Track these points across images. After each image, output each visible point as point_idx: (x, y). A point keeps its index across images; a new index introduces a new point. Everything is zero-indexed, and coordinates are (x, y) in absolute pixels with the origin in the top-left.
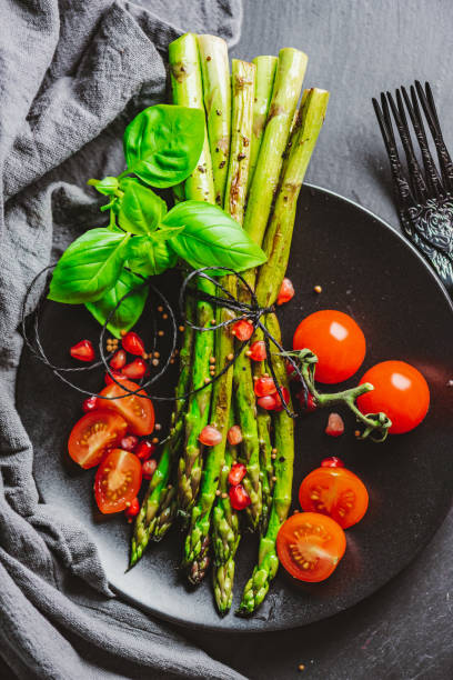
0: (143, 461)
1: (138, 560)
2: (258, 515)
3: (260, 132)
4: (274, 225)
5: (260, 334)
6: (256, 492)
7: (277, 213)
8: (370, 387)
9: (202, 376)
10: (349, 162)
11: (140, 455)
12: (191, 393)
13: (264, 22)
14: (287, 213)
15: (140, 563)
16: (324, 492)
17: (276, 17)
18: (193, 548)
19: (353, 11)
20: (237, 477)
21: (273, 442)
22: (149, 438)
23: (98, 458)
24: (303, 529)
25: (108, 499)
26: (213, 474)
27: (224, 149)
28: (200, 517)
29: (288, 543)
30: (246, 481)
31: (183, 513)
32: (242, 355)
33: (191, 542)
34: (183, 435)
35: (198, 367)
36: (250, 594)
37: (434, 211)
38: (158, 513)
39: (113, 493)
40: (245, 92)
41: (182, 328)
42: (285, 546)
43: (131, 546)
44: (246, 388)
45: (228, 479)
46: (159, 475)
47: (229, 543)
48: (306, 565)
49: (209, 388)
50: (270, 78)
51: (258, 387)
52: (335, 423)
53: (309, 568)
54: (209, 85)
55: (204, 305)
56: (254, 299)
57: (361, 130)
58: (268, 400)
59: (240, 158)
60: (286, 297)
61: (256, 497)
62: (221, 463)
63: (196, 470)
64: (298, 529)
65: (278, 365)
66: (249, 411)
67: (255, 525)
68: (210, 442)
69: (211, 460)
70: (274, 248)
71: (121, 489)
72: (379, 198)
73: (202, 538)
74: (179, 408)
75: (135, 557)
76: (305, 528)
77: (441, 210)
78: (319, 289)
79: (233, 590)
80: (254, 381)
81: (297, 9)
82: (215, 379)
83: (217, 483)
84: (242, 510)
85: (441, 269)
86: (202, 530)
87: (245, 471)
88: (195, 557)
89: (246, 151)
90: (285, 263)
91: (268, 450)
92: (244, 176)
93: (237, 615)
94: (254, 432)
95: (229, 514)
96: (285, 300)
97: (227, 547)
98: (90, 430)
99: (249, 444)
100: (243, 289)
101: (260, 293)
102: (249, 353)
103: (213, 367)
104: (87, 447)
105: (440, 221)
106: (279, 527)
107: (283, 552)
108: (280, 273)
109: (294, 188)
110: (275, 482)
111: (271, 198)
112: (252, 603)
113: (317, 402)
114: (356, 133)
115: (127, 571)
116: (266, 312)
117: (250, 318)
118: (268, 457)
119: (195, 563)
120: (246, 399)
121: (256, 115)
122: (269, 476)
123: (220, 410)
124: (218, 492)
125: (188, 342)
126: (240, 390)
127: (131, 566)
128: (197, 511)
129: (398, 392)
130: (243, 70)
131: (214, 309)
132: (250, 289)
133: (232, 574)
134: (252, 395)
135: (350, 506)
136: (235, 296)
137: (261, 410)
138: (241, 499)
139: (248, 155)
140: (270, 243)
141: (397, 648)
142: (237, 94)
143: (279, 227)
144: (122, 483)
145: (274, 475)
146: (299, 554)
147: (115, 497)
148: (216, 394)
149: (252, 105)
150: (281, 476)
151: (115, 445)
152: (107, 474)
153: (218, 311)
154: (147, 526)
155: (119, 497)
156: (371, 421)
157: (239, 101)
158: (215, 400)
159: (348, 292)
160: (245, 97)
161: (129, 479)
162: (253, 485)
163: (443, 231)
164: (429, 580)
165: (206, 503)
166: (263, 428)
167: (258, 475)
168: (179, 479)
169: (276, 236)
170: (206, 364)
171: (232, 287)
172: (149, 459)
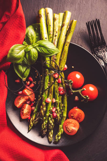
0: (32, 107)
1: (31, 130)
2: (59, 119)
3: (60, 30)
5: (60, 76)
6: (58, 114)
7: (64, 48)
8: (85, 89)
9: (47, 86)
10: (80, 38)
11: (31, 105)
12: (44, 91)
13: (60, 6)
14: (66, 48)
16: (74, 114)
17: (63, 5)
18: (43, 127)
19: (81, 4)
20: (54, 110)
21: (62, 102)
22: (33, 102)
23: (21, 106)
25: (23, 115)
26: (49, 109)
27: (52, 33)
28: (45, 120)
29: (66, 126)
30: (56, 111)
31: (42, 119)
33: (43, 125)
34: (42, 101)
35: (45, 84)
36: (57, 138)
37: (100, 50)
38: (35, 119)
39: (25, 114)
40: (57, 21)
41: (41, 76)
43: (29, 127)
45: (52, 111)
46: (36, 110)
47: (52, 126)
48: (70, 131)
49: (48, 89)
50: (62, 18)
51: (60, 90)
52: (76, 98)
53: (71, 132)
54: (48, 19)
55: (47, 70)
56: (59, 68)
57: (83, 31)
58: (61, 92)
59: (56, 36)
60: (66, 69)
61: (58, 115)
64: (68, 123)
65: (64, 84)
66: (57, 95)
67: (58, 122)
68: (48, 102)
69: (48, 106)
70: (63, 57)
71: (27, 113)
73: (46, 124)
74: (40, 94)
76: (70, 122)
77: (101, 49)
78: (73, 67)
79: (53, 137)
80: (58, 88)
81: (68, 3)
82: (49, 87)
83: (49, 112)
85: (101, 63)
86: (46, 123)
87: (56, 109)
88: (44, 129)
89: (57, 34)
90: (66, 61)
91: (61, 104)
92: (56, 40)
93: (54, 143)
94: (58, 100)
95: (52, 119)
98: (20, 99)
99: (57, 103)
100: (56, 66)
102: (57, 81)
103: (49, 84)
104: (19, 102)
105: (101, 52)
106: (64, 122)
107: (65, 128)
108: (64, 63)
109: (68, 43)
111: (63, 45)
112: (57, 140)
113: (72, 92)
114: (81, 31)
115: (28, 132)
116: (61, 72)
117: (58, 73)
118: (61, 106)
119: (44, 131)
121: (59, 26)
122: (61, 110)
123: (50, 94)
124: (50, 114)
125: (43, 79)
126: (55, 90)
128: (45, 118)
129: (91, 91)
130: (56, 16)
131: (49, 70)
132: (58, 66)
133: (52, 134)
134: (58, 91)
135: (80, 117)
136: (54, 68)
137: (60, 95)
138: (55, 115)
139: (57, 35)
140: (63, 55)
142: (55, 21)
143: (65, 52)
144: (27, 112)
145: (62, 110)
146: (68, 129)
147: (25, 115)
148: (50, 90)
149: (58, 24)
150: (64, 110)
151: (25, 103)
152: (23, 110)
154: (32, 122)
155: (26, 115)
156: (85, 97)
157: (55, 23)
158: (49, 92)
160: (57, 22)
161: (28, 111)
162: (58, 112)
163: (101, 54)
164: (98, 135)
165: (47, 116)
166: (60, 99)
167: (59, 110)
168: (41, 111)
169: (64, 54)
170: (47, 84)
171: (54, 66)
172: (33, 106)
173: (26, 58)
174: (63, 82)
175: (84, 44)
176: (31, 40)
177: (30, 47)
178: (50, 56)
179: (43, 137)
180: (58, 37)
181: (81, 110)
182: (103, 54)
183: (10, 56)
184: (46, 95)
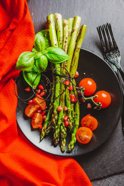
0: (43, 116)
1: (42, 139)
2: (71, 128)
3: (70, 36)
4: (74, 58)
5: (71, 84)
6: (71, 122)
7: (75, 54)
8: (97, 96)
9: (57, 94)
10: (91, 44)
11: (42, 114)
12: (55, 98)
13: (70, 11)
14: (77, 55)
15: (43, 140)
16: (87, 122)
17: (73, 9)
18: (56, 136)
19: (91, 8)
20: (66, 118)
21: (75, 110)
22: (45, 111)
23: (32, 115)
24: (82, 131)
26: (60, 118)
27: (61, 40)
28: (57, 128)
29: (78, 134)
30: (68, 120)
31: (53, 127)
32: (67, 89)
33: (55, 134)
34: (53, 109)
35: (56, 92)
36: (70, 147)
37: (112, 55)
38: (47, 128)
40: (66, 26)
41: (52, 83)
42: (78, 135)
43: (40, 136)
44: (68, 97)
45: (64, 119)
46: (47, 119)
47: (64, 135)
48: (83, 140)
49: (59, 97)
50: (72, 23)
51: (71, 97)
52: (89, 105)
53: (84, 141)
54: (57, 25)
55: (58, 77)
56: (70, 75)
57: (94, 36)
58: (73, 100)
59: (66, 42)
60: (77, 75)
61: (71, 124)
62: (62, 115)
63: (56, 117)
64: (81, 131)
65: (75, 92)
66: (69, 102)
67: (70, 130)
68: (60, 110)
69: (60, 114)
70: (74, 63)
72: (99, 52)
73: (58, 133)
74: (52, 102)
75: (41, 139)
76: (83, 131)
77: (113, 54)
78: (85, 74)
79: (65, 146)
80: (70, 95)
81: (78, 7)
82: (61, 95)
83: (61, 120)
84: (67, 127)
85: (114, 68)
86: (58, 131)
87: (68, 117)
88: (56, 138)
89: (67, 40)
90: (77, 67)
91: (73, 112)
92: (67, 46)
93: (67, 152)
94: (70, 108)
95: (64, 127)
96: (77, 76)
97: (64, 136)
98: (30, 108)
99: (69, 111)
100: (67, 73)
101: (71, 74)
102: (69, 88)
103: (60, 92)
104: (30, 112)
105: (113, 57)
106: (76, 131)
107: (78, 137)
108: (76, 69)
109: (79, 49)
110: (75, 120)
111: (73, 51)
112: (70, 149)
113: (84, 100)
114: (92, 36)
115: (40, 142)
116: (73, 79)
117: (69, 80)
118: (73, 114)
119: (56, 140)
120: (68, 99)
121: (69, 32)
122: (74, 118)
123: (62, 102)
124: (62, 122)
125: (54, 86)
126: (67, 97)
127: (41, 141)
128: (56, 127)
129: (103, 98)
130: (66, 21)
131: (60, 78)
132: (69, 73)
133: (65, 143)
134: (69, 99)
135: (93, 125)
136: (65, 75)
137: (72, 102)
138: (67, 124)
139: (67, 41)
140: (73, 62)
141: (105, 160)
142: (64, 27)
143: (75, 58)
144: (38, 121)
146: (81, 137)
147: (36, 124)
148: (61, 98)
149: (68, 29)
150: (76, 119)
151: (36, 112)
152: (34, 119)
153: (61, 78)
154: (44, 131)
155: (37, 124)
156: (97, 104)
158: (61, 100)
159: (92, 74)
160: (66, 28)
161: (40, 120)
162: (70, 120)
163: (114, 59)
164: (113, 144)
165: (59, 125)
166: (72, 107)
167: (71, 118)
168: (52, 119)
169: (75, 60)
170: (58, 91)
171: (64, 72)
172: (45, 115)
173: (36, 66)
174: (75, 89)
175: (96, 49)
176: (40, 47)
177: (40, 55)
178: (60, 62)
179: (55, 146)
180: (69, 43)
181: (94, 118)
182: (116, 59)
183: (20, 64)
184: (57, 104)
